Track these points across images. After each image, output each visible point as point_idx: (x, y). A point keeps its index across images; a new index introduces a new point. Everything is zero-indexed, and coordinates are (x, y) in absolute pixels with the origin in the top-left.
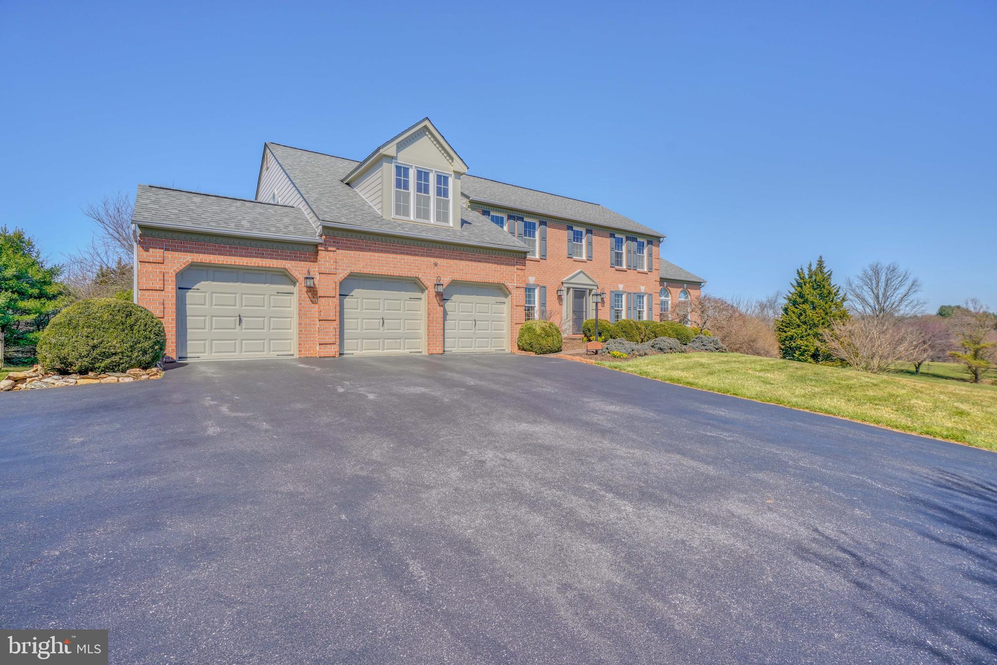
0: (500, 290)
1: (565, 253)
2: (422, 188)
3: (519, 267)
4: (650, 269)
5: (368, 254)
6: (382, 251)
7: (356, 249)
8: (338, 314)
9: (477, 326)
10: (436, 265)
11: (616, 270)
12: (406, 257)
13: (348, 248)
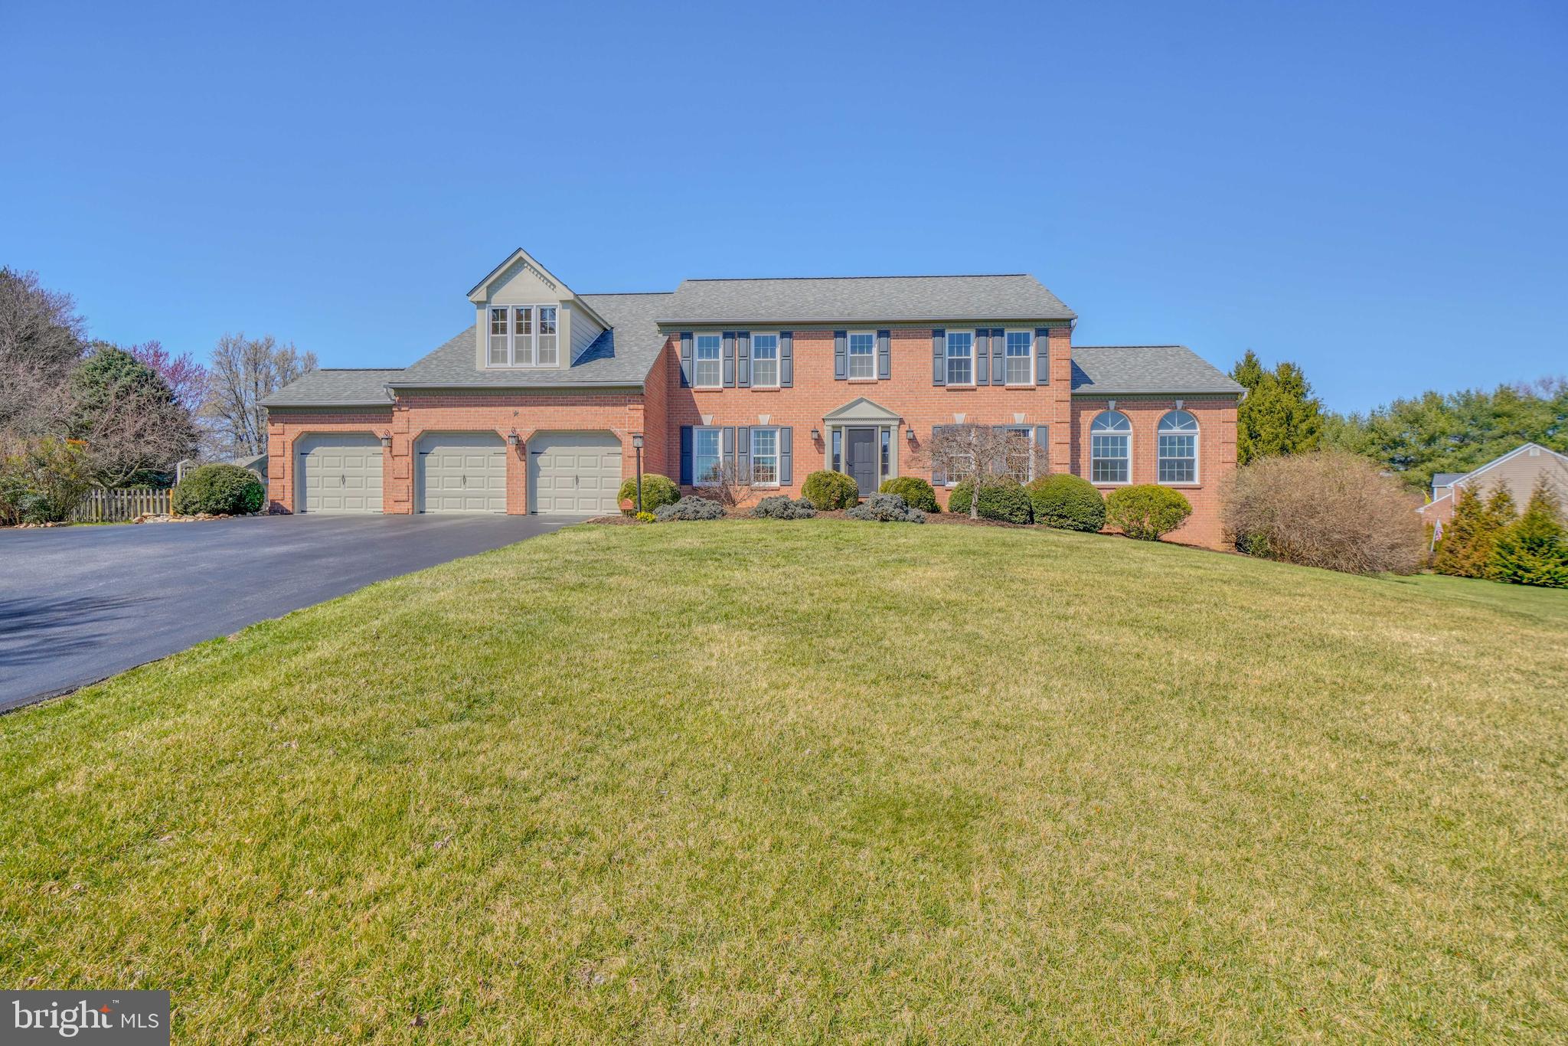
0: (606, 437)
1: (831, 374)
2: (522, 328)
3: (632, 406)
4: (1043, 381)
5: (439, 411)
6: (455, 406)
7: (428, 407)
8: (410, 472)
9: (580, 483)
10: (516, 414)
11: (948, 390)
12: (480, 409)
13: (421, 407)
